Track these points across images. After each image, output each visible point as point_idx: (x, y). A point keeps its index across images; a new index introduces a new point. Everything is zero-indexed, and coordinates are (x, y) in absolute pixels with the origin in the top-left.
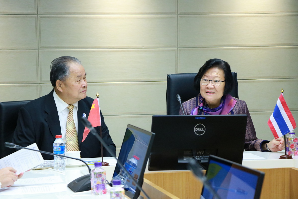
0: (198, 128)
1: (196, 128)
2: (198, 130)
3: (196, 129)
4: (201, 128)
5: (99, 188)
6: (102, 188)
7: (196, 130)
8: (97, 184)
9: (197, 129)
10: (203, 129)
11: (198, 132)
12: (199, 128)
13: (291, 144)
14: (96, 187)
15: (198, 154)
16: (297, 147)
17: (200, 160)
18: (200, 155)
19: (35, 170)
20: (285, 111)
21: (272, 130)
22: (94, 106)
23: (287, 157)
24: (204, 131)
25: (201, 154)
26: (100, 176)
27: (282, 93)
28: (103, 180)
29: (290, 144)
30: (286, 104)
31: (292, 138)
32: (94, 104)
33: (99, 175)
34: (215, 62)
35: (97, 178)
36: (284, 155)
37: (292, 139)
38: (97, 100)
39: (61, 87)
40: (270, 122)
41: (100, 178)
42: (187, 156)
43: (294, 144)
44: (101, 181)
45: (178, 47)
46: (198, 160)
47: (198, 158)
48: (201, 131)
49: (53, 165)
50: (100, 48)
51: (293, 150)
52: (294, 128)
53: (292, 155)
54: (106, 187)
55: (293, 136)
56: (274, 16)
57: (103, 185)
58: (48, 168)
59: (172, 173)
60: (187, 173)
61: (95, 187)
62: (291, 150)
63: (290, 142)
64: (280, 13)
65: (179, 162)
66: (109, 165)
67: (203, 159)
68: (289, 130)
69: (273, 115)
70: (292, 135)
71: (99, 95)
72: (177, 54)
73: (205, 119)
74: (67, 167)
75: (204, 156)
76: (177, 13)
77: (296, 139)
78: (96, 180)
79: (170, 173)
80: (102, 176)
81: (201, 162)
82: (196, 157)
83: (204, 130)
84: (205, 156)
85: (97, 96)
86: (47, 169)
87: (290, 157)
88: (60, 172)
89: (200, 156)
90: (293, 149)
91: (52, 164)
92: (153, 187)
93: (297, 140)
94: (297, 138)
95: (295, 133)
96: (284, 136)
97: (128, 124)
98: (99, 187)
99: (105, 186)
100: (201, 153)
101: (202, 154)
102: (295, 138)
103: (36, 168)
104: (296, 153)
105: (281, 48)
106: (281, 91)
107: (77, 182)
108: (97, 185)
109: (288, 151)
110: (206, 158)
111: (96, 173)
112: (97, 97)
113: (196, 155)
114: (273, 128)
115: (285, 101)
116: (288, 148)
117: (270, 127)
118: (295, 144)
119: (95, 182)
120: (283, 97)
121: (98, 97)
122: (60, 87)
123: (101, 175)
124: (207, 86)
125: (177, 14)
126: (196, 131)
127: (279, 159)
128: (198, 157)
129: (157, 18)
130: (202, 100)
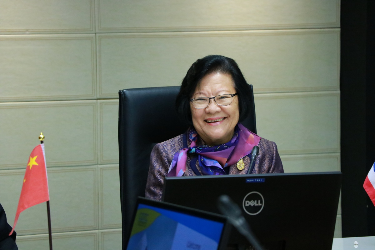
0: (250, 201)
1: (246, 200)
2: (250, 206)
3: (247, 202)
4: (256, 201)
7: (247, 205)
9: (248, 203)
10: (259, 201)
11: (250, 208)
12: (252, 201)
22: (36, 161)
24: (261, 207)
32: (35, 156)
34: (213, 61)
38: (41, 148)
40: (368, 185)
45: (97, 31)
48: (257, 206)
71: (44, 137)
72: (95, 47)
73: (264, 181)
83: (261, 205)
85: (41, 140)
105: (287, 34)
112: (40, 142)
121: (42, 142)
124: (207, 110)
126: (246, 207)
130: (193, 136)
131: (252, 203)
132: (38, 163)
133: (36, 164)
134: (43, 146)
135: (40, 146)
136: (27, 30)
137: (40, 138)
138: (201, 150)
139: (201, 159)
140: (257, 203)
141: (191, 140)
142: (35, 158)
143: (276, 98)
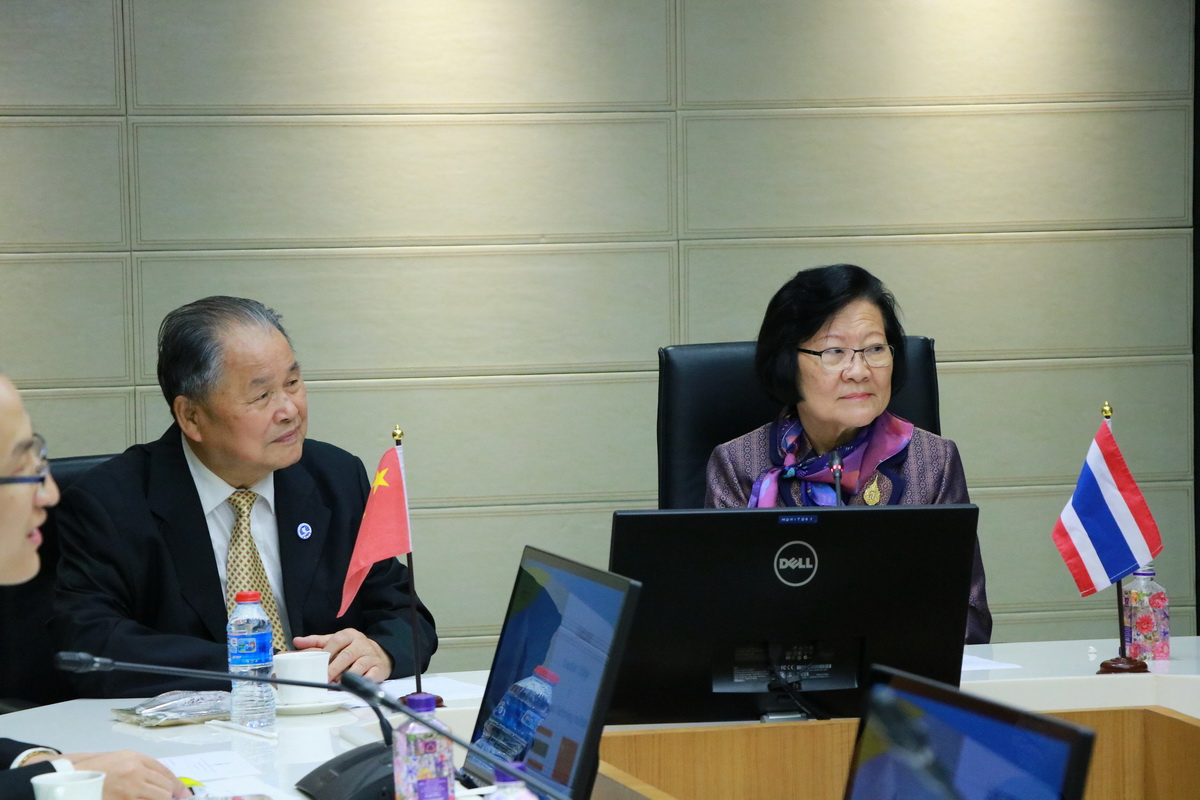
0: (788, 559)
1: (781, 557)
2: (789, 568)
3: (782, 560)
4: (801, 560)
5: (426, 796)
6: (436, 794)
7: (782, 567)
8: (419, 779)
9: (784, 563)
10: (808, 560)
11: (786, 573)
12: (793, 559)
13: (1139, 615)
14: (416, 791)
15: (788, 658)
16: (1162, 627)
17: (798, 683)
18: (796, 663)
19: (158, 726)
20: (1121, 489)
21: (1070, 561)
22: (385, 478)
23: (1127, 666)
24: (811, 570)
25: (799, 658)
26: (431, 748)
27: (1108, 417)
28: (439, 765)
29: (1135, 615)
30: (1121, 462)
31: (1145, 592)
32: (385, 468)
33: (426, 745)
35: (419, 757)
36: (1116, 660)
37: (1144, 595)
38: (396, 454)
39: (194, 423)
40: (1061, 533)
41: (431, 755)
42: (747, 665)
43: (1153, 617)
44: (432, 768)
45: (681, 236)
46: (790, 681)
47: (790, 676)
48: (802, 569)
49: (223, 708)
50: (372, 244)
51: (1150, 639)
52: (1154, 556)
53: (1145, 658)
54: (453, 791)
55: (1147, 586)
56: (1051, 113)
57: (444, 781)
58: (205, 718)
59: (693, 734)
60: (748, 732)
61: (411, 790)
62: (1141, 637)
63: (1136, 608)
64: (1076, 99)
65: (716, 689)
66: (445, 703)
67: (808, 679)
68: (1135, 562)
69: (1075, 505)
70: (1142, 581)
71: (402, 434)
72: (676, 266)
73: (816, 521)
74: (280, 713)
75: (813, 667)
76: (673, 104)
77: (1159, 596)
78: (415, 763)
79: (683, 734)
80: (438, 748)
81: (800, 688)
82: (780, 670)
83: (811, 566)
84: (817, 666)
85: (397, 438)
86: (203, 722)
87: (1142, 668)
88: (257, 735)
89: (799, 668)
90: (1150, 634)
91: (222, 704)
92: (630, 790)
93: (1163, 599)
94: (1162, 593)
95: (1154, 574)
96: (1115, 584)
97: (527, 547)
98: (427, 789)
99: (450, 788)
100: (800, 653)
101: (805, 657)
102: (1155, 593)
103: (159, 719)
104: (1160, 649)
106: (1103, 410)
107: (336, 774)
108: (419, 782)
109: (1131, 642)
110: (820, 672)
111: (415, 736)
112: (395, 443)
113: (783, 661)
114: (1072, 555)
115: (1120, 449)
116: (1131, 633)
117: (1060, 550)
118: (1156, 616)
119: (410, 772)
120: (1111, 436)
121: (398, 443)
122: (191, 424)
123: (434, 743)
125: (673, 107)
126: (779, 570)
127: (1098, 673)
128: (791, 671)
129: (597, 123)
130: (791, 440)
131: (793, 564)
132: (387, 482)
133: (385, 484)
134: (399, 450)
135: (394, 449)
136: (543, 236)
137: (394, 435)
138: (804, 470)
139: (806, 489)
140: (804, 563)
141: (785, 450)
142: (384, 472)
143: (1055, 368)
